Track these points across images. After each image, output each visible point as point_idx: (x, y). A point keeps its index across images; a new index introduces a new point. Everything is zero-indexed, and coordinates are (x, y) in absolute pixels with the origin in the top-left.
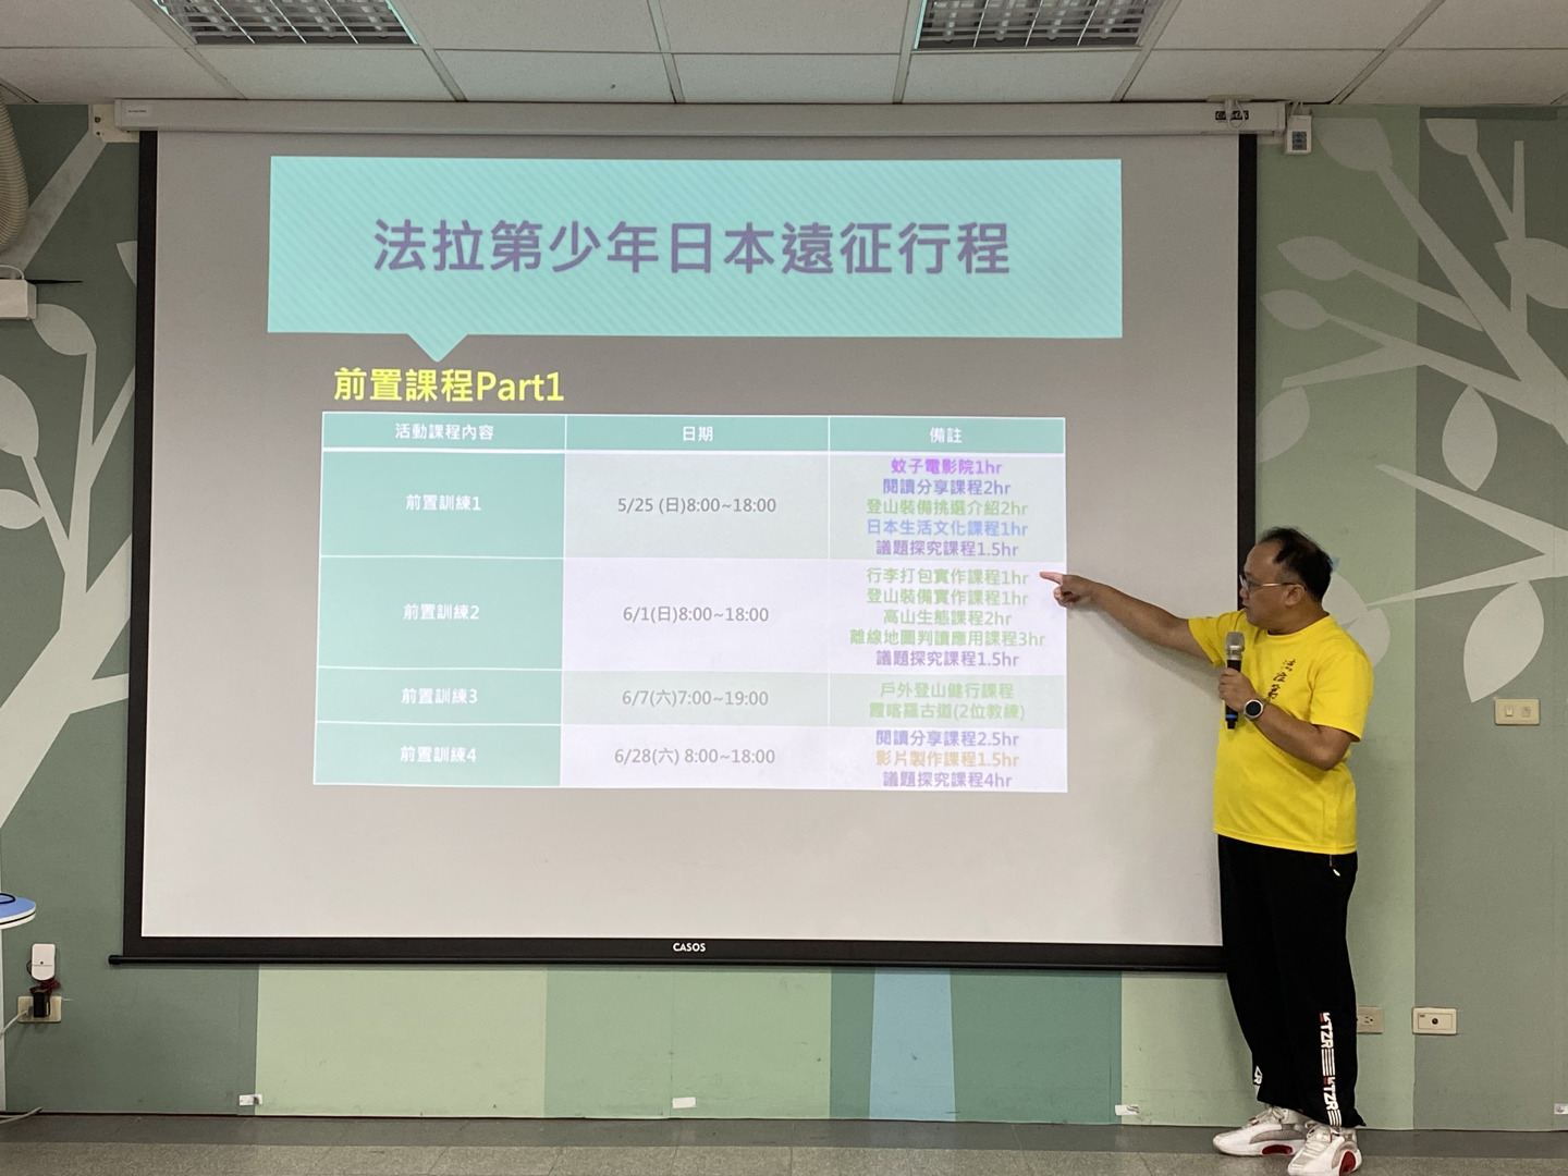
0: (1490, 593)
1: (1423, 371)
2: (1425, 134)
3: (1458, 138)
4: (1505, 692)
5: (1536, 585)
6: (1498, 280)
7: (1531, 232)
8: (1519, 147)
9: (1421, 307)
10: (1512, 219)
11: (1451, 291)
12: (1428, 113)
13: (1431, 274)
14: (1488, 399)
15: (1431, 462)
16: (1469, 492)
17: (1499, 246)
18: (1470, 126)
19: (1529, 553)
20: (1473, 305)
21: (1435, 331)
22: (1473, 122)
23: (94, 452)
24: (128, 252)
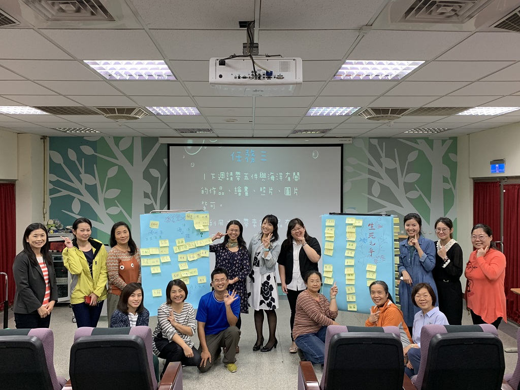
1: (369, 179)
2: (369, 141)
3: (375, 142)
5: (386, 212)
6: (381, 165)
7: (386, 157)
8: (384, 143)
9: (369, 169)
10: (383, 155)
11: (373, 166)
12: (370, 138)
13: (370, 163)
14: (379, 183)
15: (370, 193)
16: (376, 198)
17: (381, 159)
19: (384, 207)
20: (376, 168)
21: (371, 172)
22: (377, 140)
23: (161, 192)
24: (165, 160)
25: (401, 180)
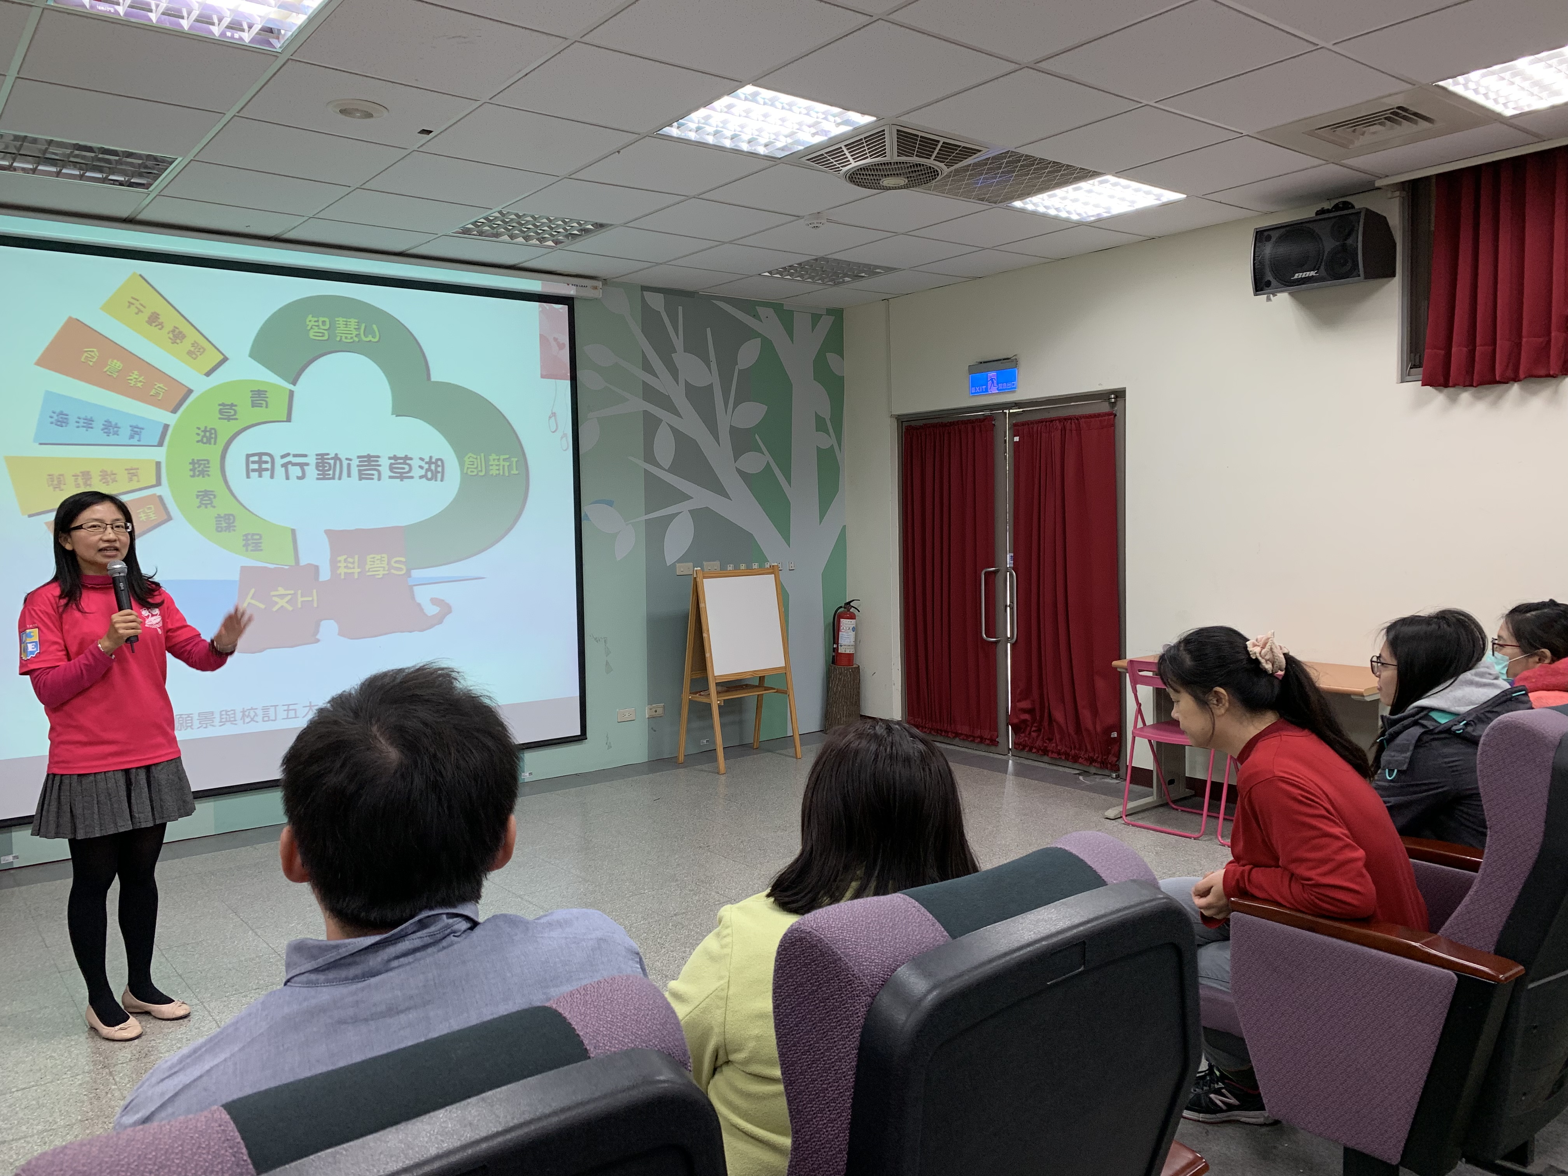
0: (673, 516)
1: (645, 412)
2: (643, 298)
4: (679, 561)
5: (691, 512)
6: (674, 371)
7: (686, 350)
8: (680, 308)
9: (644, 382)
10: (678, 343)
11: (655, 375)
12: (645, 288)
13: (647, 367)
14: (671, 427)
15: (650, 457)
16: (666, 470)
17: (673, 355)
18: (661, 296)
19: (686, 497)
20: (663, 382)
21: (650, 394)
25: (724, 420)
